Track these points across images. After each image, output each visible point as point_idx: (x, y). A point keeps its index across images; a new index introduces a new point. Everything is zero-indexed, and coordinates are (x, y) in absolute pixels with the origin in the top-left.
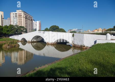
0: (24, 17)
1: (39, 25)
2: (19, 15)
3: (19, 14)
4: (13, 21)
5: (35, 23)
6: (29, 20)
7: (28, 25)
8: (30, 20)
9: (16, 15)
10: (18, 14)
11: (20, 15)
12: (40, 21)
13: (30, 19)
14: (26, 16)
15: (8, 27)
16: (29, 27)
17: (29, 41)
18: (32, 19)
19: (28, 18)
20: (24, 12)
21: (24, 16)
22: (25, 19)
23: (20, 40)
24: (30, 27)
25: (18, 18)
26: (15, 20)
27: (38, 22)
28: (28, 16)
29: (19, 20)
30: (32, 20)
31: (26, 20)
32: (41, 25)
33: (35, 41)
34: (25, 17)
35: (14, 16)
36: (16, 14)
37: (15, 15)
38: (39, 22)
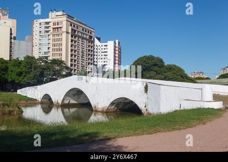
0: (67, 33)
1: (115, 53)
2: (54, 27)
3: (54, 24)
4: (38, 45)
5: (103, 47)
6: (83, 38)
7: (80, 56)
8: (85, 39)
9: (47, 27)
10: (51, 24)
11: (56, 26)
12: (117, 41)
13: (85, 36)
14: (72, 30)
15: (20, 63)
16: (80, 61)
17: (58, 103)
18: (91, 37)
19: (80, 34)
20: (69, 16)
21: (67, 29)
22: (72, 36)
23: (40, 100)
24: (85, 62)
25: (52, 35)
26: (45, 41)
27: (111, 44)
28: (81, 28)
29: (54, 40)
30: (91, 40)
31: (72, 41)
32: (120, 52)
33: (73, 101)
34: (70, 31)
35: (43, 30)
36: (47, 23)
37: (43, 26)
38: (115, 43)
